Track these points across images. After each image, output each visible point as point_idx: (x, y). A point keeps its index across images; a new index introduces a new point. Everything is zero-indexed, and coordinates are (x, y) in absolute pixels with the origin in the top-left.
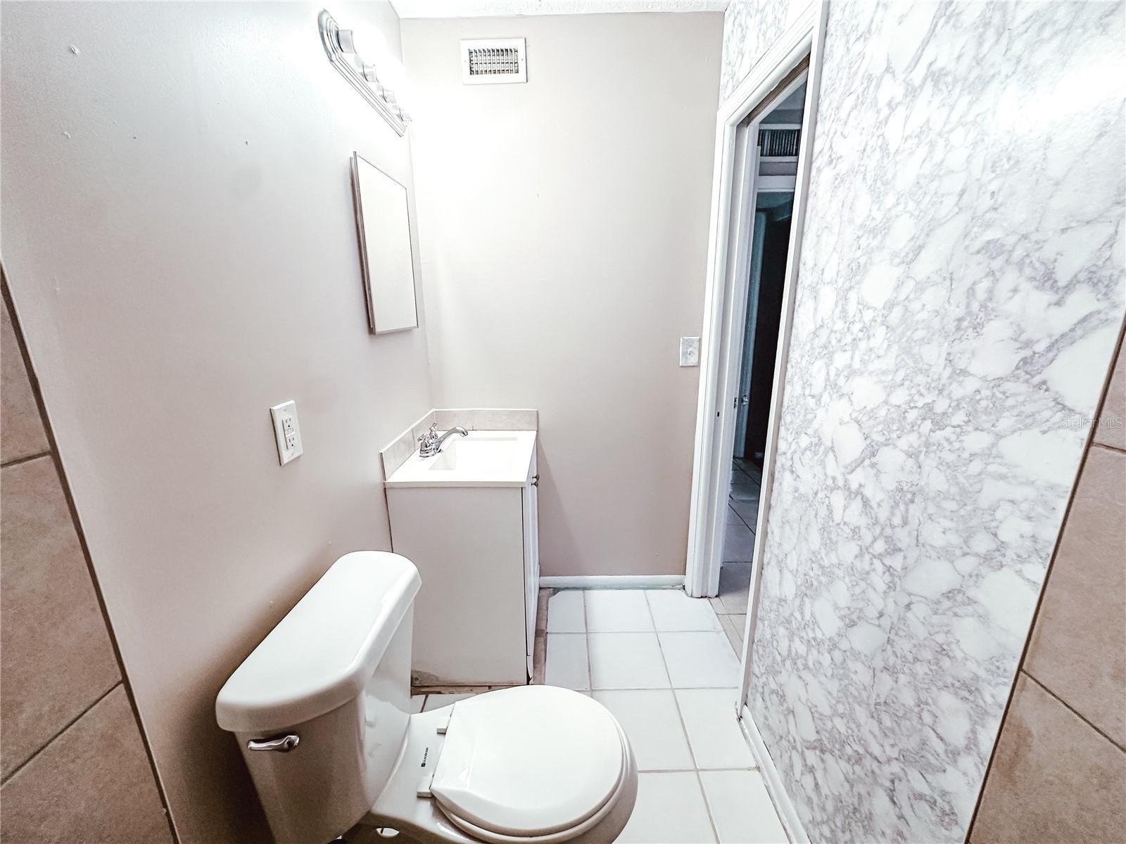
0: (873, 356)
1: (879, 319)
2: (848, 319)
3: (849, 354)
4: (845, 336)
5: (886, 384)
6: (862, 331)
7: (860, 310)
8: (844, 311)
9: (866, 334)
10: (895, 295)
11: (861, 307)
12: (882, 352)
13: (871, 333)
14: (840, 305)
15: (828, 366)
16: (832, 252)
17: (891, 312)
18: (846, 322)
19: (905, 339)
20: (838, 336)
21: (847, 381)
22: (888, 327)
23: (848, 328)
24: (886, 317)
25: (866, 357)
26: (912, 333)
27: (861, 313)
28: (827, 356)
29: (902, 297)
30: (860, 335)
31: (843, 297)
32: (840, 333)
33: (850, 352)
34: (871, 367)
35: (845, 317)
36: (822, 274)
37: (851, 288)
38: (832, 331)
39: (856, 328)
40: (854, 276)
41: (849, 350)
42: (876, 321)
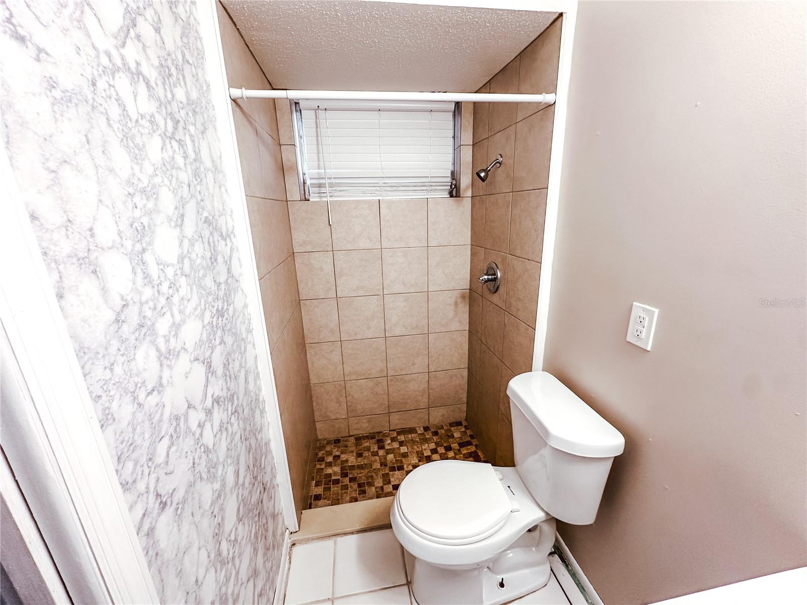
0: (186, 302)
1: (179, 272)
2: (154, 283)
3: (168, 315)
4: (158, 300)
5: (199, 316)
6: (171, 287)
7: (162, 270)
8: (147, 276)
9: (175, 288)
10: (181, 251)
11: (161, 267)
12: (189, 296)
13: (178, 286)
14: (139, 270)
15: (153, 342)
16: (98, 206)
17: (184, 264)
18: (153, 287)
19: (197, 279)
20: (151, 304)
21: (177, 339)
22: (186, 276)
23: (158, 291)
24: (182, 269)
25: (182, 307)
26: (198, 273)
27: (164, 272)
28: (149, 333)
29: (186, 252)
30: (171, 291)
31: (138, 259)
32: (152, 301)
33: (169, 312)
34: (188, 312)
35: (150, 282)
36: (92, 235)
37: (144, 250)
38: (142, 304)
39: (165, 288)
40: (143, 236)
41: (167, 311)
42: (177, 274)
